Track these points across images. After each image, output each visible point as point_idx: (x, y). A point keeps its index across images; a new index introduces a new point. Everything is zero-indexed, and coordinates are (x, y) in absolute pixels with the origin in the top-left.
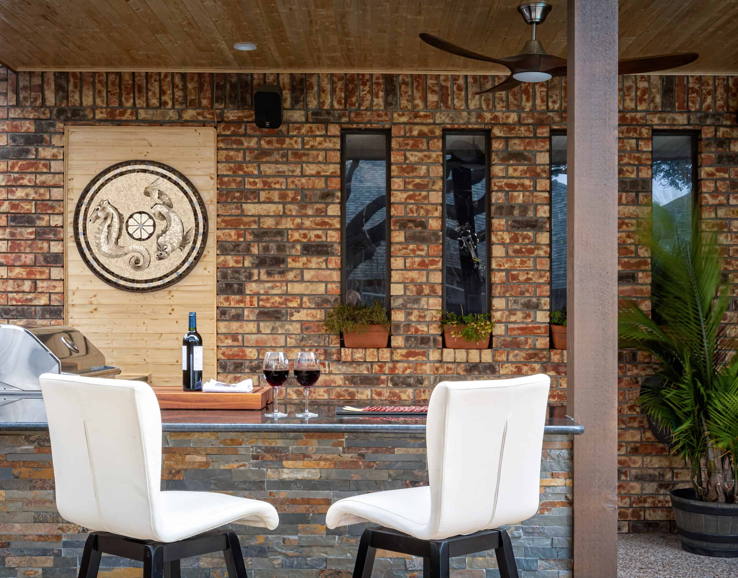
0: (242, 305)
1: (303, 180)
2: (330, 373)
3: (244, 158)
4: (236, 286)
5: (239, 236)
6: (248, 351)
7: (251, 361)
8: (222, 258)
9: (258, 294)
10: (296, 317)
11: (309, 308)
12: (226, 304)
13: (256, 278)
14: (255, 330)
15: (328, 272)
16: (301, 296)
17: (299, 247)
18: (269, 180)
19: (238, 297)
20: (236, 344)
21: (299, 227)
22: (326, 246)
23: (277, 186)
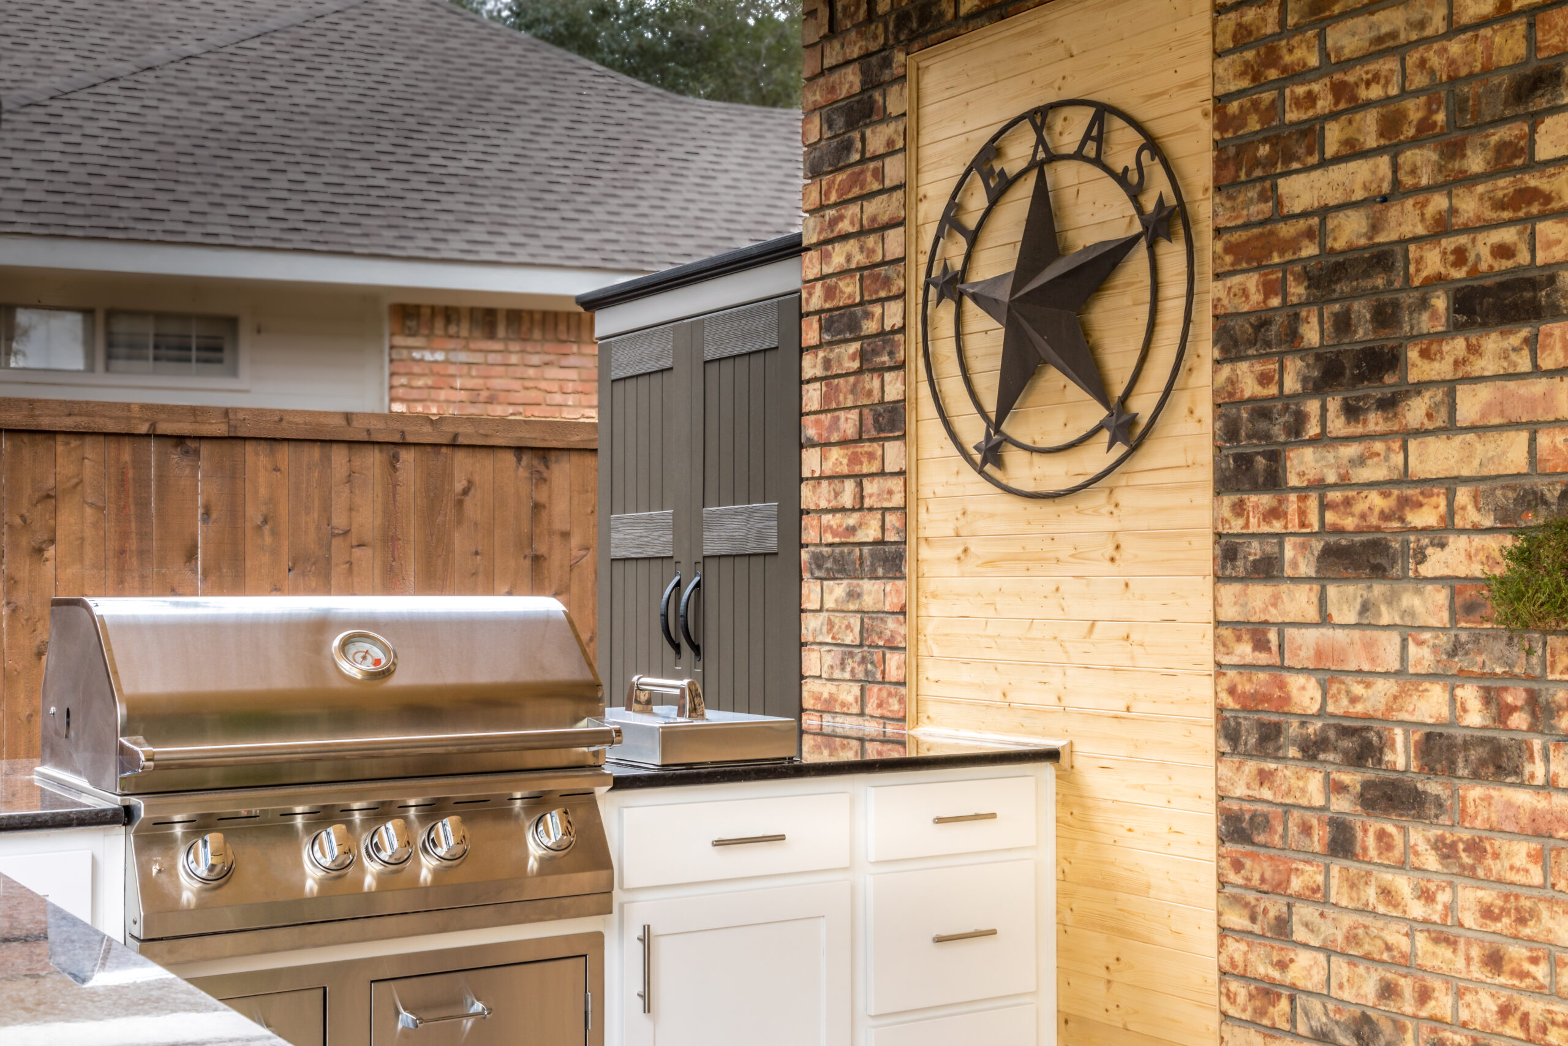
0: (1277, 526)
1: (1455, 48)
3: (1282, 22)
4: (1261, 462)
5: (1268, 289)
6: (1295, 682)
7: (1305, 720)
8: (1226, 370)
9: (1320, 486)
10: (1437, 563)
11: (1477, 530)
12: (1237, 526)
13: (1313, 429)
14: (1312, 614)
15: (1540, 386)
16: (1450, 484)
17: (1440, 302)
18: (1350, 78)
19: (1265, 500)
20: (1263, 658)
21: (1442, 227)
22: (1533, 284)
23: (1375, 92)
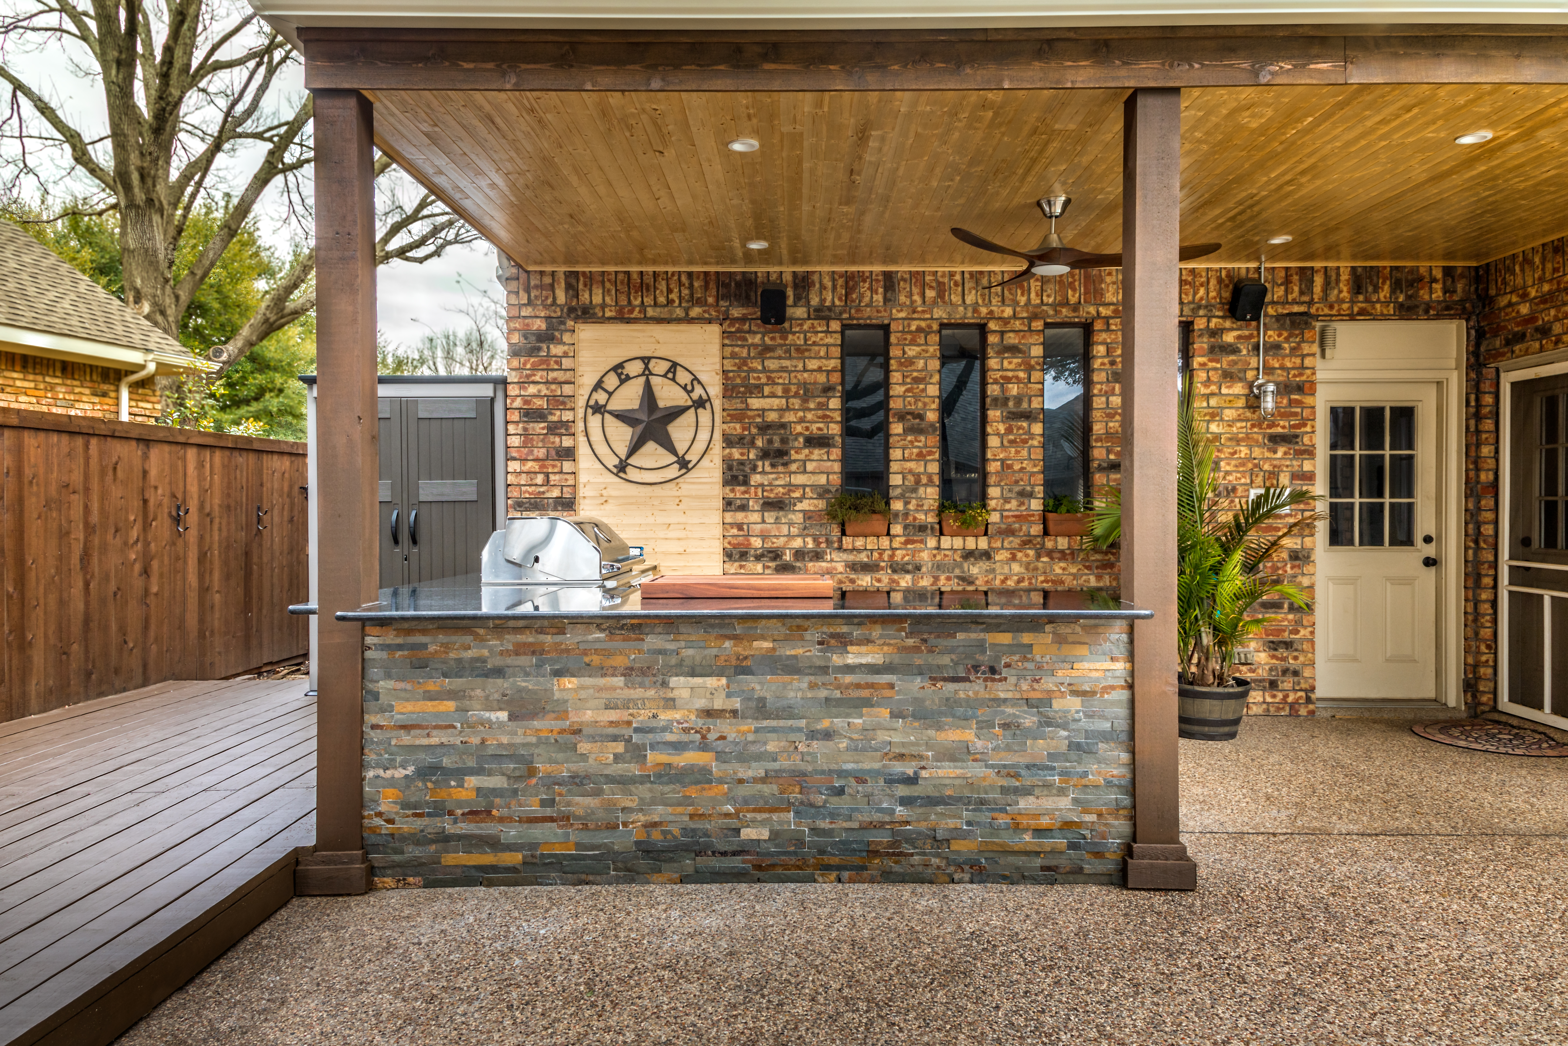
0: (747, 496)
1: (806, 375)
2: (832, 560)
3: (749, 354)
4: (741, 478)
5: (744, 429)
6: (753, 540)
7: (756, 549)
8: (728, 451)
9: (762, 485)
10: (799, 506)
11: (812, 498)
12: (732, 495)
13: (760, 469)
14: (759, 520)
15: (830, 463)
16: (804, 486)
17: (801, 440)
18: (773, 375)
19: (743, 488)
20: (741, 533)
21: (802, 420)
22: (828, 438)
23: (781, 381)
